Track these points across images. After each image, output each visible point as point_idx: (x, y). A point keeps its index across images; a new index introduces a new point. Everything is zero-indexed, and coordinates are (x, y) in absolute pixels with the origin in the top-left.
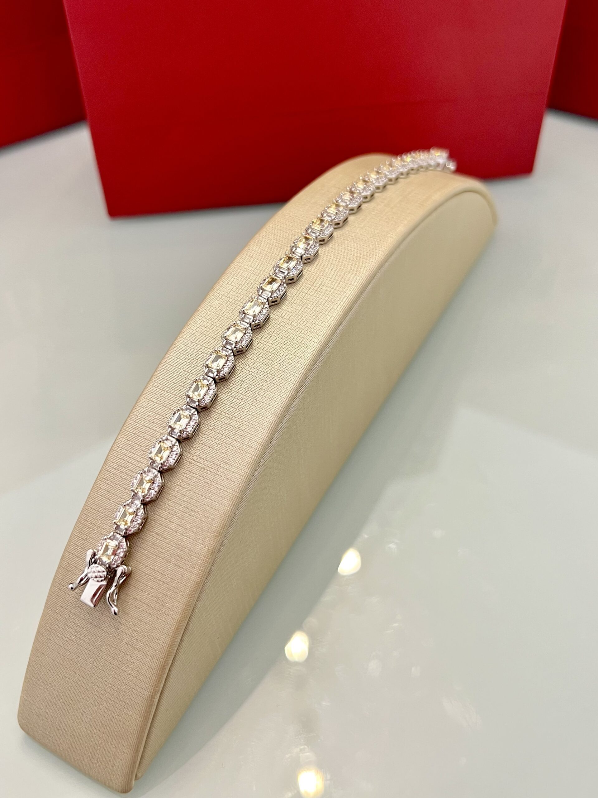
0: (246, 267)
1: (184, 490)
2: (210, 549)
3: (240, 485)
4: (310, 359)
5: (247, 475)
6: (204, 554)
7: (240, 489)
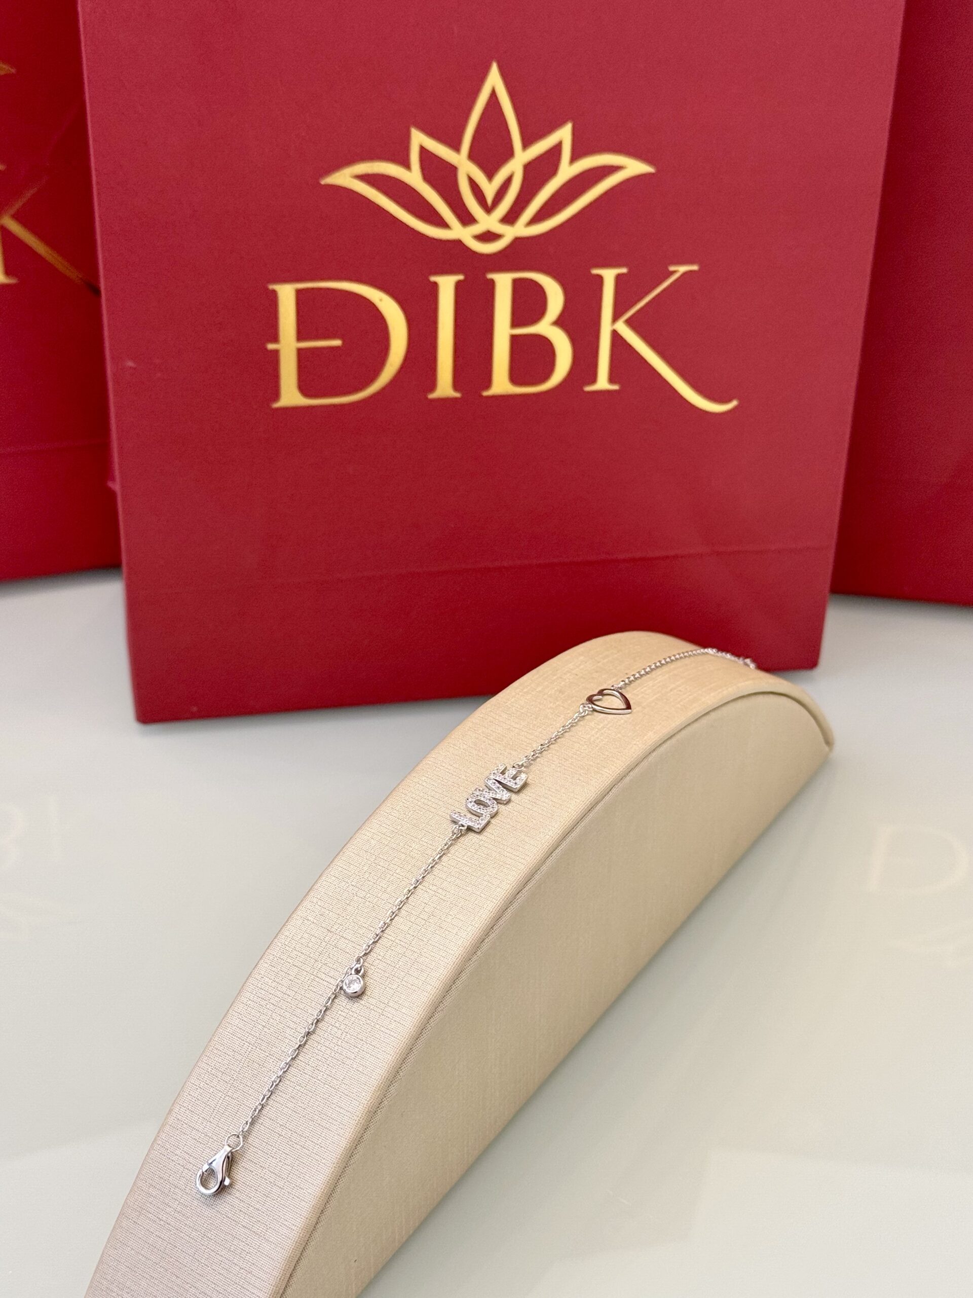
0: (444, 765)
1: (340, 1032)
2: (365, 1106)
3: (411, 1030)
4: (514, 884)
5: (420, 1018)
6: (357, 1112)
7: (410, 1035)
